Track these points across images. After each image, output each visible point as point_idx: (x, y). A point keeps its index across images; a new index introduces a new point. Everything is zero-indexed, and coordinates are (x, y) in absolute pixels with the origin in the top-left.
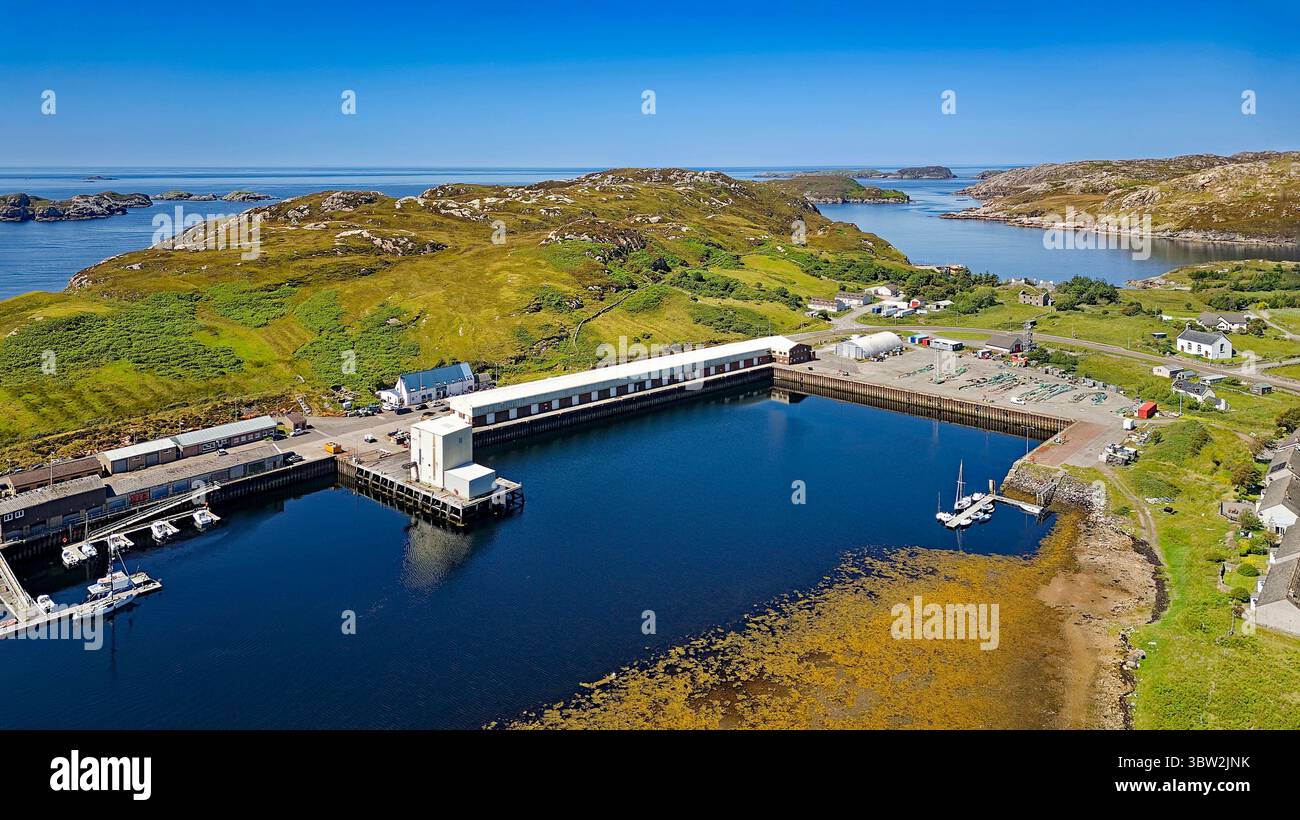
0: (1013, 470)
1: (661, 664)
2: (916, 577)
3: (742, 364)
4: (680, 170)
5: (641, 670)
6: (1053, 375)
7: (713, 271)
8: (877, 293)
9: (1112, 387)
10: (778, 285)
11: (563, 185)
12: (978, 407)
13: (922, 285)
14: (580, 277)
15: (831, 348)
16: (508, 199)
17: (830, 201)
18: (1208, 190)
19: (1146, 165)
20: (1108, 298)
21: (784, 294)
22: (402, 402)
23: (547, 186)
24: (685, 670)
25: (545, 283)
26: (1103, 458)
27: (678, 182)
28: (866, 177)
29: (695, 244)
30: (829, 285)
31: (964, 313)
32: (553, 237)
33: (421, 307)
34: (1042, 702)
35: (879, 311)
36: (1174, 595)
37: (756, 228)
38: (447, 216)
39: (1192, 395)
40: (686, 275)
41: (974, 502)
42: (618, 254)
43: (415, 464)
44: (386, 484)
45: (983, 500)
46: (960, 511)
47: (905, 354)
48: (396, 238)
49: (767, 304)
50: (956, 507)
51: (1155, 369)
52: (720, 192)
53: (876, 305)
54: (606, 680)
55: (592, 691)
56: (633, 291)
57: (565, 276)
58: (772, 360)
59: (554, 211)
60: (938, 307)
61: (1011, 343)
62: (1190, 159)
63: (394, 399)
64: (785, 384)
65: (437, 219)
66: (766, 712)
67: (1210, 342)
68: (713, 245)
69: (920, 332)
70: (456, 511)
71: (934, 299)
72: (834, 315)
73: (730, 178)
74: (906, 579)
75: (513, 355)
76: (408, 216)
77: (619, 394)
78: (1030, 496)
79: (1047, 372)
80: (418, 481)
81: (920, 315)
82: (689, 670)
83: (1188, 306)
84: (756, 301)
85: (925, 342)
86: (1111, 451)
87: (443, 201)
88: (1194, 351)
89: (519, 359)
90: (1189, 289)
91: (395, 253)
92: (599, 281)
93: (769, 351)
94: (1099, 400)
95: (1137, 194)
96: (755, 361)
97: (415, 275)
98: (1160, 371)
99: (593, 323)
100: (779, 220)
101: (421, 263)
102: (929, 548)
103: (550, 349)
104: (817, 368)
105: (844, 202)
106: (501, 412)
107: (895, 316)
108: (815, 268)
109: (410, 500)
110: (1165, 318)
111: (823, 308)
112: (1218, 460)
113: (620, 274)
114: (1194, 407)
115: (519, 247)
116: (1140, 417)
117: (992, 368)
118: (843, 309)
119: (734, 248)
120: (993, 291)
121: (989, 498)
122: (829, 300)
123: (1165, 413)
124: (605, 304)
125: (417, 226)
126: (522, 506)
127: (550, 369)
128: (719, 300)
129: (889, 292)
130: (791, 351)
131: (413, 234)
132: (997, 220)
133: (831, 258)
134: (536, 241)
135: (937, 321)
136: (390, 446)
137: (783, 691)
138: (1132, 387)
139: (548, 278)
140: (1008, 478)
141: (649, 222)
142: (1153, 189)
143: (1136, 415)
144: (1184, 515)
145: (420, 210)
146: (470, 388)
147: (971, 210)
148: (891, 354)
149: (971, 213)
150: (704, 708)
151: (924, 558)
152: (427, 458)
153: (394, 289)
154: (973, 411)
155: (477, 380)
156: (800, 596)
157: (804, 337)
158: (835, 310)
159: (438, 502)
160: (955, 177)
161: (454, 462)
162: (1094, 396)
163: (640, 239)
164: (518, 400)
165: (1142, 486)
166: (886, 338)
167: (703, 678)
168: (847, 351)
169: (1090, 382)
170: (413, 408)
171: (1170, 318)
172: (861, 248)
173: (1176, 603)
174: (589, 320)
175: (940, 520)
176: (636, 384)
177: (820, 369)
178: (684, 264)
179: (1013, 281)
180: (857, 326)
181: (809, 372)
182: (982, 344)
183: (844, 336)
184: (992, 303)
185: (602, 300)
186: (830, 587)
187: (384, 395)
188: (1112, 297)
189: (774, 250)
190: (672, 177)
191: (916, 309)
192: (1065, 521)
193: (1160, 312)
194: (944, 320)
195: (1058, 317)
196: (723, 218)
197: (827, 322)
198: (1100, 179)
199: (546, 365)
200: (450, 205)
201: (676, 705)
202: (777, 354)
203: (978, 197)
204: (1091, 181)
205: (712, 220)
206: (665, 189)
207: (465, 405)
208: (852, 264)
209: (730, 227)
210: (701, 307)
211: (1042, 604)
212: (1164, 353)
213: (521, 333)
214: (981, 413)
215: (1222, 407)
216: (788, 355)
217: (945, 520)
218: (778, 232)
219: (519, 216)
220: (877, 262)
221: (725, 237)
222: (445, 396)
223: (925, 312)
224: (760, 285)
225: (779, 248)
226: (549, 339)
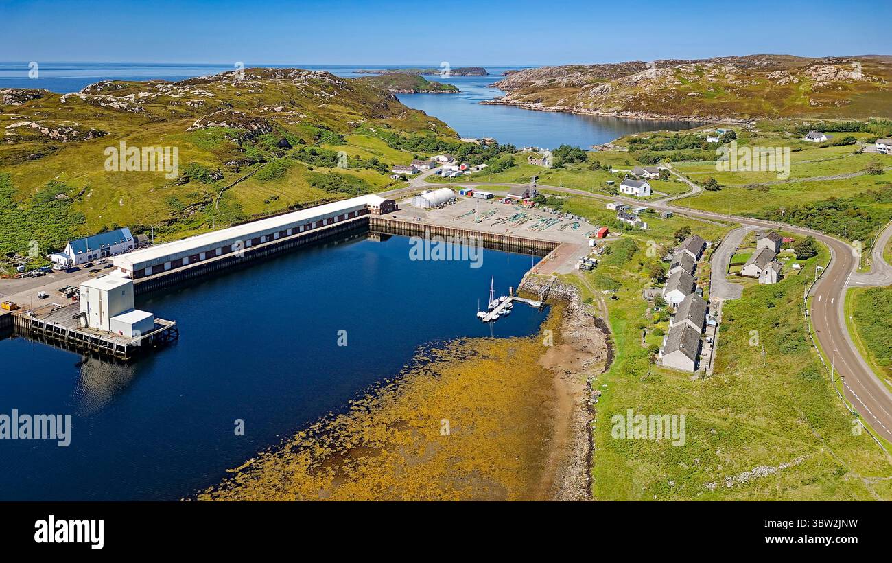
0: (524, 279)
1: (289, 446)
2: (464, 358)
3: (346, 216)
4: (298, 70)
5: (273, 453)
6: (547, 212)
7: (325, 147)
8: (438, 160)
9: (583, 218)
10: (372, 156)
11: (205, 81)
12: (502, 237)
13: (467, 155)
14: (220, 155)
15: (409, 201)
16: (159, 94)
17: (406, 92)
18: (639, 85)
19: (603, 68)
20: (581, 159)
21: (376, 163)
22: (70, 262)
23: (193, 82)
24: (306, 448)
25: (192, 161)
26: (577, 267)
27: (296, 79)
28: (430, 74)
29: (310, 127)
30: (407, 155)
31: (494, 172)
32: (198, 125)
33: (85, 184)
34: (541, 434)
35: (440, 173)
36: (617, 353)
37: (354, 114)
38: (106, 108)
39: (628, 221)
40: (304, 151)
41: (500, 303)
42: (251, 137)
43: (84, 314)
44: (58, 331)
45: (506, 301)
46: (492, 310)
47: (456, 203)
48: (62, 127)
49: (364, 170)
50: (489, 307)
51: (608, 205)
52: (328, 87)
53: (438, 169)
54: (247, 464)
55: (236, 474)
56: (263, 164)
57: (208, 154)
58: (368, 212)
59: (198, 103)
60: (478, 169)
61: (523, 192)
62: (628, 64)
63: (63, 260)
64: (377, 229)
65: (98, 111)
66: (364, 469)
67: (639, 186)
68: (324, 128)
69: (466, 187)
70: (122, 348)
71: (476, 163)
72: (410, 177)
73: (335, 77)
74: (458, 360)
75: (167, 218)
76: (72, 109)
77: (253, 245)
78: (534, 295)
79: (545, 211)
80: (87, 327)
81: (466, 176)
82: (308, 447)
83: (627, 162)
84: (355, 169)
85: (470, 194)
86: (582, 261)
87: (103, 96)
88: (630, 192)
89: (171, 222)
90: (628, 150)
91: (61, 139)
92: (236, 157)
93: (366, 206)
94: (575, 228)
95: (598, 88)
96: (356, 214)
97: (79, 157)
98: (610, 206)
99: (232, 190)
100: (371, 107)
101: (84, 147)
102: (472, 337)
103: (197, 212)
104: (399, 216)
105: (416, 92)
106: (157, 265)
107: (451, 176)
108: (397, 144)
109: (80, 343)
110: (613, 171)
111: (402, 172)
112: (642, 262)
113: (252, 151)
114: (629, 229)
115: (169, 133)
116: (599, 237)
117: (511, 209)
118: (417, 172)
119: (339, 130)
120: (512, 157)
121: (510, 299)
122: (406, 167)
123: (613, 233)
124: (241, 175)
125: (80, 117)
126: (177, 338)
127: (196, 228)
128: (329, 169)
129: (446, 159)
130: (381, 205)
131: (77, 124)
132: (515, 105)
133: (408, 136)
134: (183, 127)
135: (477, 179)
136: (63, 300)
137: (376, 452)
138: (595, 218)
139: (194, 157)
140: (521, 285)
141: (275, 111)
142: (608, 85)
143: (597, 236)
144: (623, 300)
145: (83, 103)
146: (131, 247)
147: (498, 98)
148: (448, 203)
149: (498, 101)
150: (320, 473)
151: (470, 344)
152: (95, 308)
153: (61, 169)
154: (499, 240)
155: (136, 240)
156: (388, 381)
157: (391, 194)
158: (411, 174)
159: (105, 343)
160: (488, 74)
161: (119, 309)
162: (572, 225)
163: (267, 124)
164: (172, 255)
165: (600, 283)
166: (444, 193)
167: (319, 451)
168: (419, 203)
169: (570, 216)
170: (81, 266)
171: (617, 171)
172: (428, 128)
173: (618, 357)
174: (228, 188)
175: (479, 317)
176: (266, 236)
177: (401, 217)
178: (302, 142)
179: (525, 149)
180: (426, 184)
181: (394, 219)
182: (505, 193)
183: (417, 192)
184: (511, 165)
185: (238, 172)
186: (408, 373)
187: (54, 257)
188: (583, 158)
189: (368, 130)
190: (291, 75)
191: (464, 171)
192: (555, 310)
193: (610, 167)
194: (482, 178)
195: (551, 173)
196: (331, 107)
197: (405, 182)
198: (577, 77)
199: (194, 225)
200: (109, 99)
201: (299, 475)
202: (372, 207)
203: (502, 89)
204: (572, 79)
205: (323, 108)
206: (287, 85)
207: (126, 262)
208: (422, 140)
209: (336, 114)
210: (315, 175)
211: (542, 367)
212: (613, 194)
213: (173, 201)
214: (504, 241)
215: (644, 228)
216: (379, 208)
217: (482, 316)
218: (370, 117)
219: (170, 107)
220: (438, 138)
221: (332, 121)
222: (109, 255)
223: (469, 172)
224: (358, 157)
225: (372, 129)
226: (196, 205)
